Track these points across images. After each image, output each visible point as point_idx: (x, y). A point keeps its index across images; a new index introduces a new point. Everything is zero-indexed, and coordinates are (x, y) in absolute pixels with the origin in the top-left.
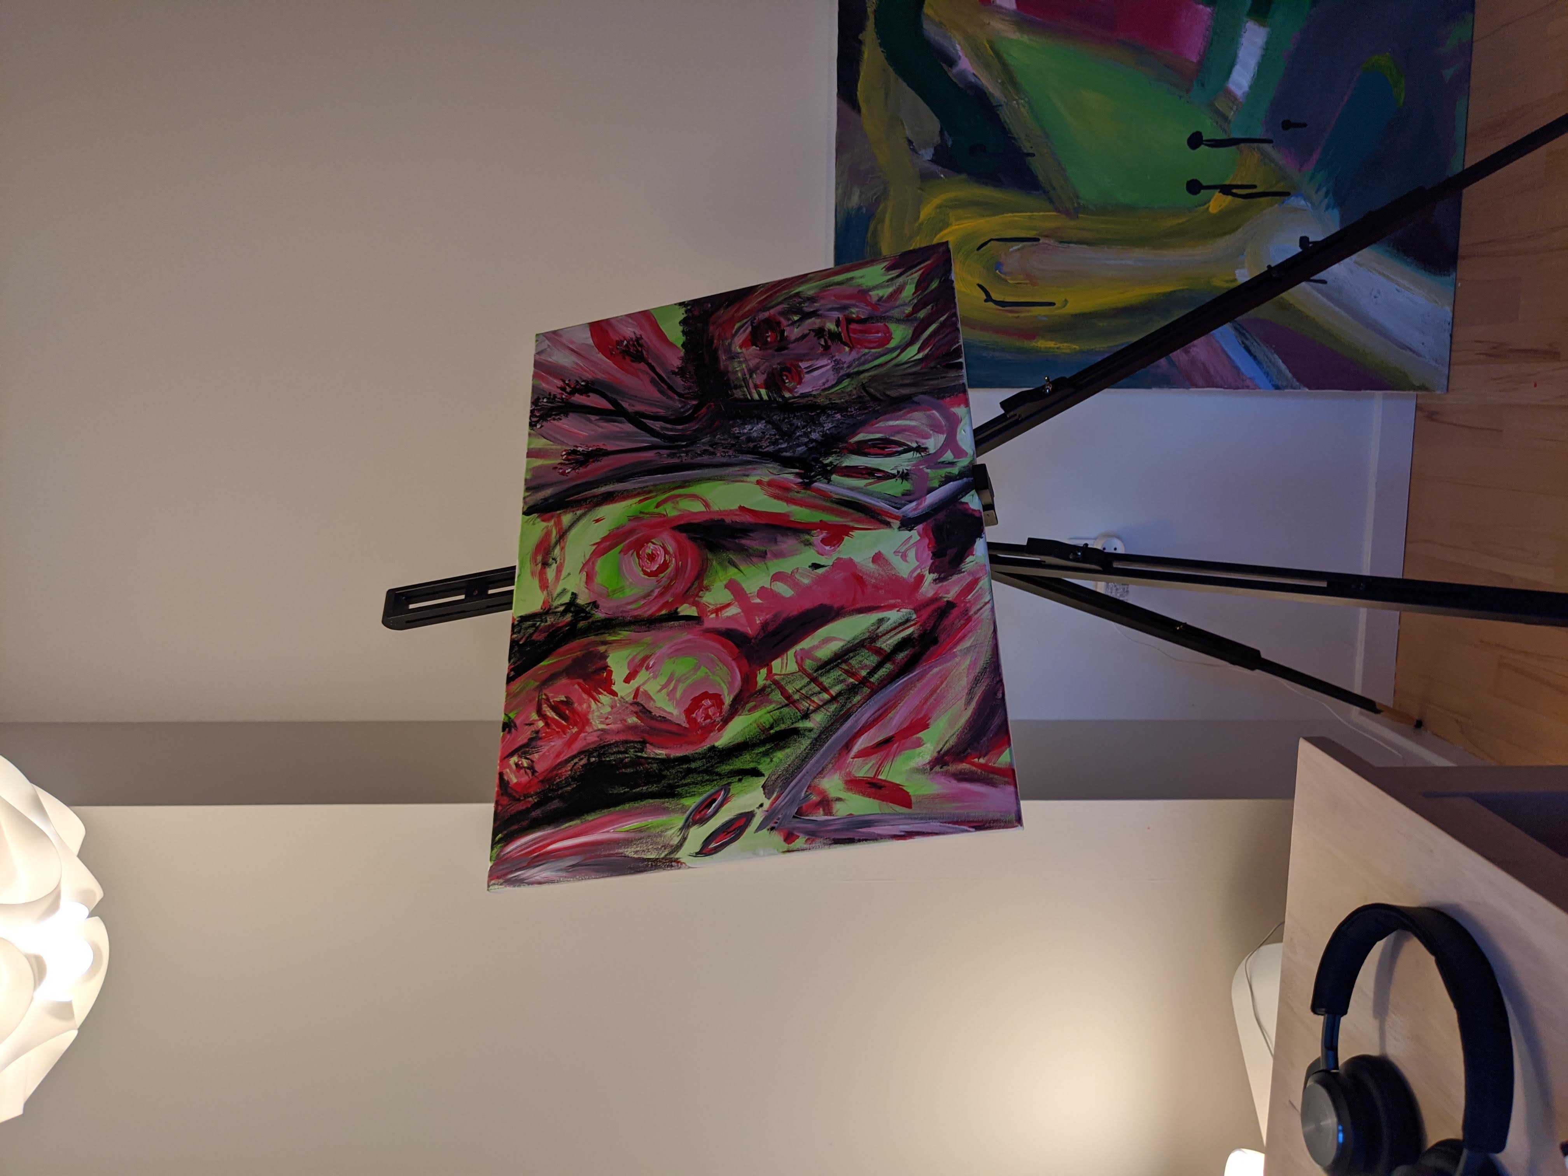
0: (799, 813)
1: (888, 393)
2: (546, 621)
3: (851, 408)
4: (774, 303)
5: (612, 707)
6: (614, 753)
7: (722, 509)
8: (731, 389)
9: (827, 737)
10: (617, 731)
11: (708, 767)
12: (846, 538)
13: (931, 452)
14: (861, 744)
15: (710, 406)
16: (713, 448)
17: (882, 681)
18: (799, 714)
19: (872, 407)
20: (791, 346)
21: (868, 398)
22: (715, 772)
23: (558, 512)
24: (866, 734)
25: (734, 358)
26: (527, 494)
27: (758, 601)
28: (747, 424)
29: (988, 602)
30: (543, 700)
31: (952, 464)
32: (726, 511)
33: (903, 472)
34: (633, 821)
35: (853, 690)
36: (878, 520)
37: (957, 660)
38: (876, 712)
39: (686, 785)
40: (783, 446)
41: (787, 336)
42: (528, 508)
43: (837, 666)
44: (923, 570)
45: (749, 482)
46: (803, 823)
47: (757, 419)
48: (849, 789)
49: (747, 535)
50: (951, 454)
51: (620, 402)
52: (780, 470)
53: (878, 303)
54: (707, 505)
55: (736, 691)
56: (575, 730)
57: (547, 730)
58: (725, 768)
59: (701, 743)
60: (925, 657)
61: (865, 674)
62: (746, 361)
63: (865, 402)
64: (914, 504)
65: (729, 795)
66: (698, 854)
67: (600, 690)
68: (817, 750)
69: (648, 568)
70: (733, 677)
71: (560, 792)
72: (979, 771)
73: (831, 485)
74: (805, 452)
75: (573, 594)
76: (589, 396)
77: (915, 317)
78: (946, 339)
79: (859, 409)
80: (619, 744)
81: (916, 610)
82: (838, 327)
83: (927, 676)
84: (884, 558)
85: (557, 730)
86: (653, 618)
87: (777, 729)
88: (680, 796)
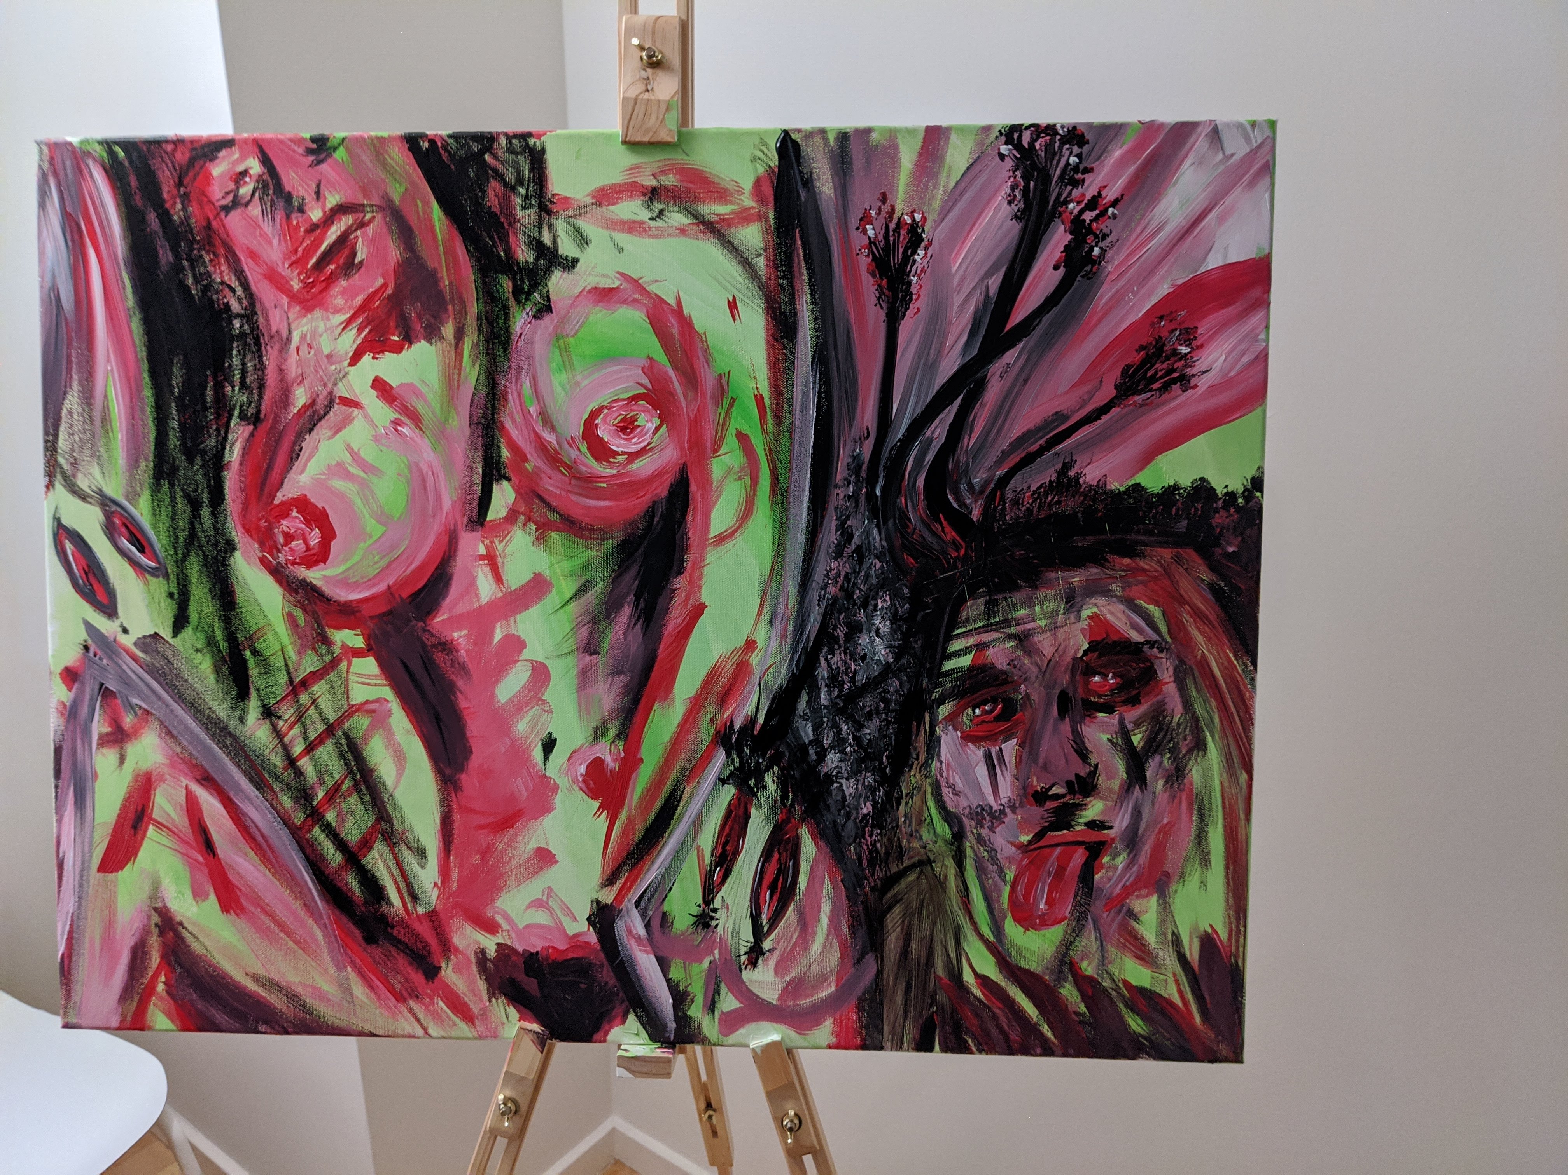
0: (106, 694)
1: (897, 910)
2: (524, 208)
3: (881, 834)
4: (1194, 693)
5: (329, 357)
6: (244, 364)
7: (706, 570)
8: (989, 593)
9: (226, 747)
10: (284, 367)
11: (199, 539)
12: (596, 804)
13: (744, 973)
14: (209, 802)
15: (957, 549)
16: (853, 552)
17: (312, 845)
18: (273, 701)
19: (873, 875)
20: (1066, 726)
21: (894, 869)
22: (188, 551)
23: (771, 215)
24: (224, 812)
25: (1067, 603)
26: (831, 138)
27: (498, 635)
28: (891, 623)
29: (426, 1033)
30: (362, 215)
31: (711, 1007)
32: (700, 579)
33: (712, 918)
34: (122, 406)
35: (303, 795)
36: (624, 863)
37: (332, 970)
38: (260, 831)
39: (173, 499)
40: (823, 696)
41: (1096, 717)
42: (795, 143)
43: (351, 772)
44: (505, 934)
45: (755, 624)
46: (91, 699)
47: (899, 646)
48: (137, 777)
49: (638, 620)
50: (732, 1008)
51: (1021, 345)
52: (767, 687)
53: (1125, 909)
54: (722, 539)
55: (327, 590)
56: (296, 285)
57: (302, 229)
58: (194, 569)
59: (243, 526)
60: (344, 919)
61: (329, 819)
62: (1053, 627)
63: (887, 864)
64: (641, 931)
65: (148, 577)
66: (57, 521)
67: (367, 331)
68: (207, 728)
69: (606, 416)
70: (355, 586)
71: (185, 263)
72: (146, 981)
73: (715, 784)
74: (798, 737)
75: (575, 261)
76: (1056, 268)
77: (1066, 980)
78: (995, 1032)
79: (873, 851)
80: (260, 373)
81: (432, 915)
82: (1086, 824)
83: (311, 920)
84: (541, 868)
85: (300, 249)
86: (497, 432)
87: (251, 662)
88: (156, 488)
